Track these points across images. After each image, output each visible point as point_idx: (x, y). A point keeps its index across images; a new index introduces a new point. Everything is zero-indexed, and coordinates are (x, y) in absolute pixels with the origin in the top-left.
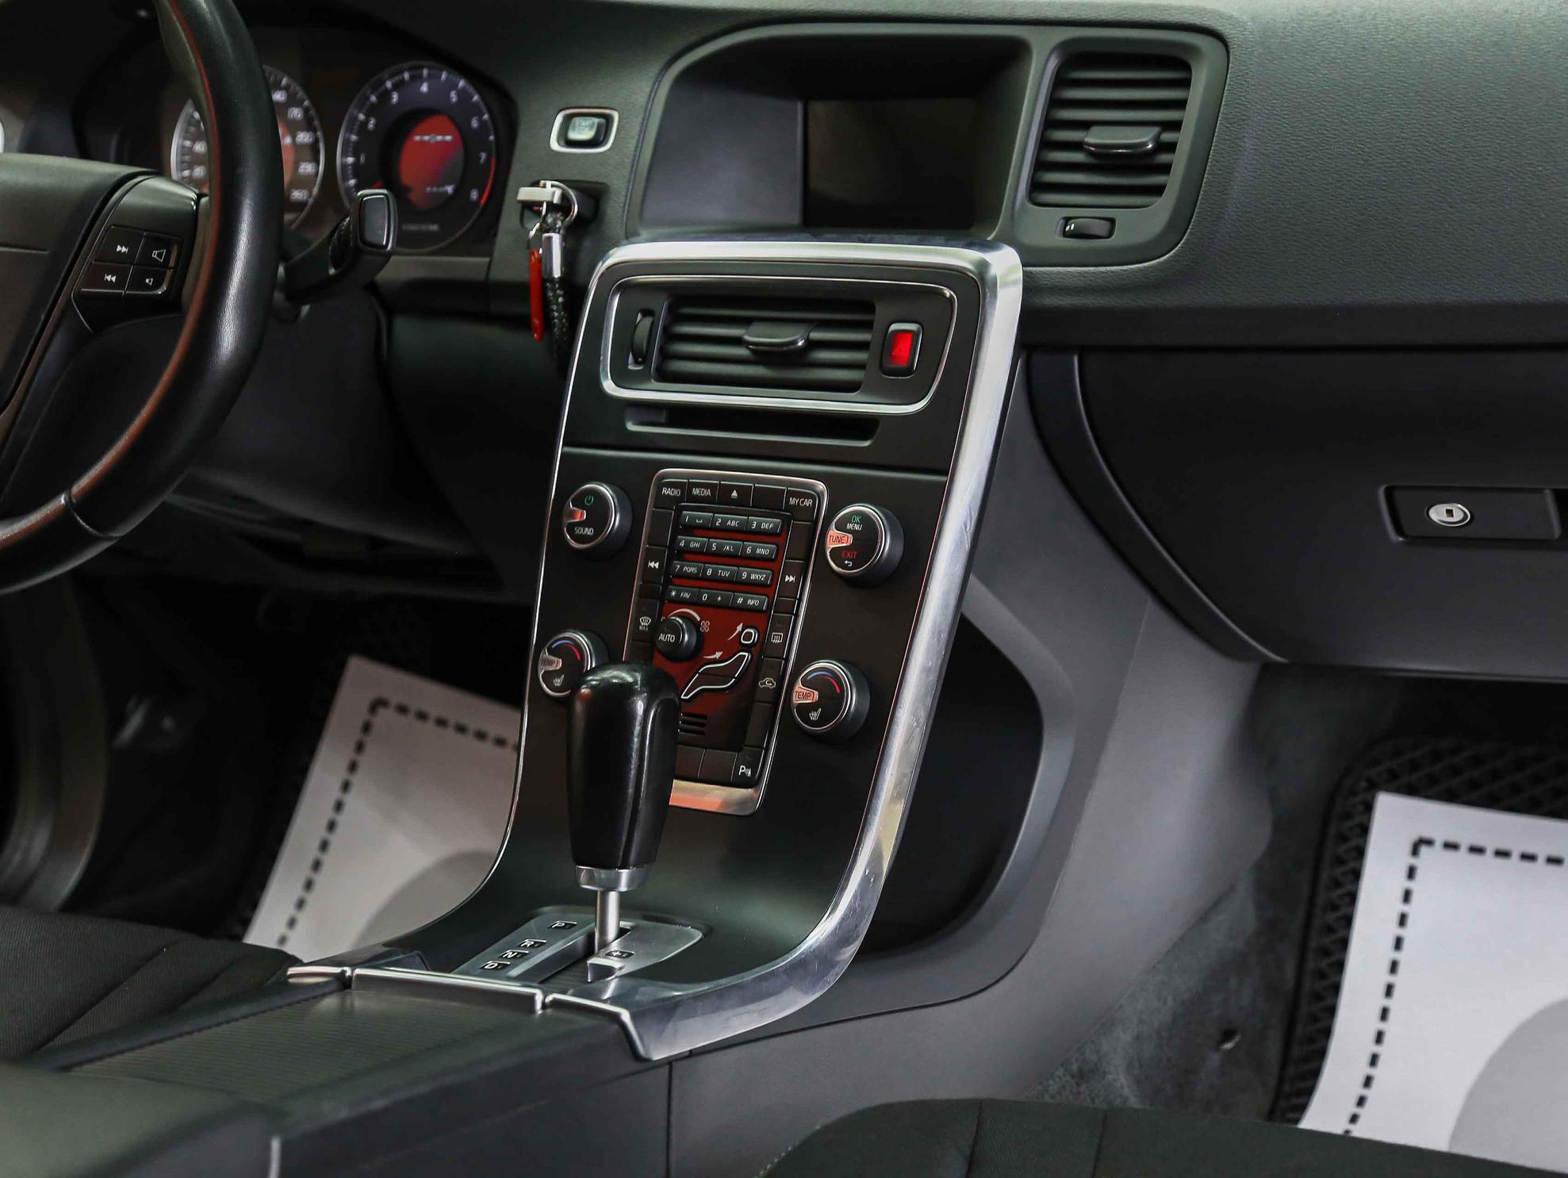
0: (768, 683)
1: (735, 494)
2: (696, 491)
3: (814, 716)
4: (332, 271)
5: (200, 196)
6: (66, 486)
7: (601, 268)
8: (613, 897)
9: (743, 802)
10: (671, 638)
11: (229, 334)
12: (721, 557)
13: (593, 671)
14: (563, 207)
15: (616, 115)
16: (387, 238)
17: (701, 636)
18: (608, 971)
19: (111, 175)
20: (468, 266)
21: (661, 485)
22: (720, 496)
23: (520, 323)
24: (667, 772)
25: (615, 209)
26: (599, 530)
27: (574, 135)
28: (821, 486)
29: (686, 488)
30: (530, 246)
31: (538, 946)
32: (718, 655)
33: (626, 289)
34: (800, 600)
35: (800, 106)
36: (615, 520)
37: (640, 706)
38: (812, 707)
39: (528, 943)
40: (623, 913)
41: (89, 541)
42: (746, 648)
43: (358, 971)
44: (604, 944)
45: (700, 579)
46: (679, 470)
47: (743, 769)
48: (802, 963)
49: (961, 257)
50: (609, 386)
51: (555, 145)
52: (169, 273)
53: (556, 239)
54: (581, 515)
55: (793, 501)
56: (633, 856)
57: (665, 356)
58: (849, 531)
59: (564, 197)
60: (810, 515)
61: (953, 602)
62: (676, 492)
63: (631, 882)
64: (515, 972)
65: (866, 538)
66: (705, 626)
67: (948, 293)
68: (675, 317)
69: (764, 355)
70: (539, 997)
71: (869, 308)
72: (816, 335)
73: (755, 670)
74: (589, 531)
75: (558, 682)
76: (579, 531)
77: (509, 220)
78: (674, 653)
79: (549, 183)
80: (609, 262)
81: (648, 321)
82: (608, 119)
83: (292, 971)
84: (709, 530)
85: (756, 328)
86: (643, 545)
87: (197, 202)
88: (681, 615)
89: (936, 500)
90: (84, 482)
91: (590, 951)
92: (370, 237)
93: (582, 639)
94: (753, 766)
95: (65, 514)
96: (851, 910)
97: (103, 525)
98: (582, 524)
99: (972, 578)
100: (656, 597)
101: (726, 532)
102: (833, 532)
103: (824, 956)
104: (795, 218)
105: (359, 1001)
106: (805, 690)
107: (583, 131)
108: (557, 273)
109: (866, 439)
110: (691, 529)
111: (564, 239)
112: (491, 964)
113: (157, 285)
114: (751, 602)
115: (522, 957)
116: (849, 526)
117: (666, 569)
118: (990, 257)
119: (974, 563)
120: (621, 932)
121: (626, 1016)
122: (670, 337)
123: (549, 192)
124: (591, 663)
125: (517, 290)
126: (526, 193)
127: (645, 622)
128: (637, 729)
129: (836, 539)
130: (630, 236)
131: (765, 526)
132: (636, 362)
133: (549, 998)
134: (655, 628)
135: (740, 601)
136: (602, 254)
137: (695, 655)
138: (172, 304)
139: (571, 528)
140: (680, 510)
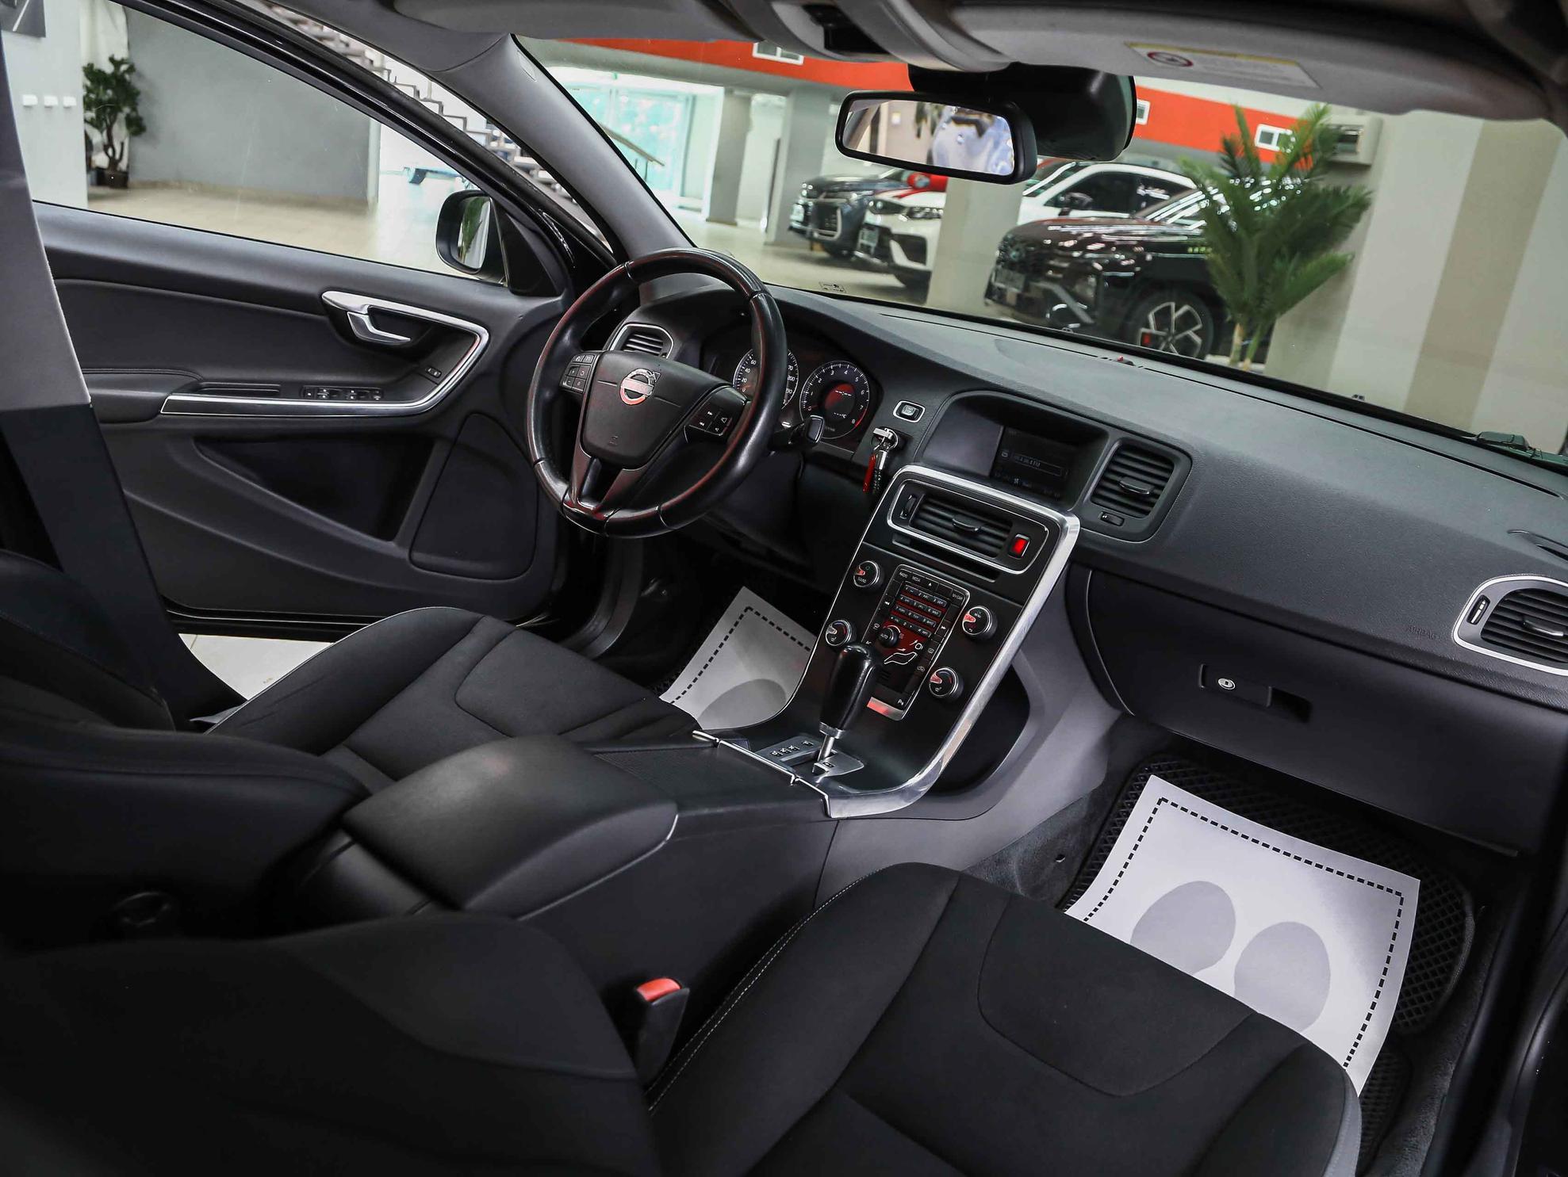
0: (921, 668)
1: (930, 584)
2: (914, 578)
3: (937, 689)
4: (790, 443)
5: (747, 400)
6: (659, 503)
7: (900, 471)
8: (832, 740)
9: (896, 714)
10: (886, 637)
11: (743, 460)
12: (916, 609)
13: (850, 643)
14: (892, 441)
15: (924, 409)
16: (817, 437)
17: (898, 639)
18: (822, 771)
19: (715, 382)
20: (844, 452)
21: (899, 571)
22: (923, 583)
23: (860, 483)
24: (871, 692)
25: (913, 449)
26: (867, 583)
27: (904, 412)
28: (968, 594)
29: (910, 576)
30: (873, 453)
31: (795, 750)
32: (904, 650)
33: (908, 483)
34: (945, 638)
35: (1002, 428)
36: (876, 579)
37: (867, 665)
38: (938, 686)
39: (792, 747)
40: (833, 747)
41: (662, 527)
42: (916, 651)
43: (722, 742)
44: (822, 758)
45: (904, 616)
46: (909, 567)
47: (900, 701)
48: (902, 791)
49: (1053, 514)
50: (890, 522)
51: (895, 414)
52: (726, 428)
53: (885, 454)
54: (862, 573)
55: (954, 595)
56: (845, 726)
57: (917, 515)
58: (976, 617)
59: (893, 437)
60: (960, 604)
61: (1010, 659)
62: (906, 576)
63: (841, 735)
64: (783, 759)
65: (982, 622)
66: (901, 636)
67: (1046, 529)
68: (926, 502)
69: (958, 529)
70: (793, 778)
71: (1011, 524)
72: (983, 528)
73: (916, 662)
74: (864, 581)
75: (833, 640)
76: (860, 579)
77: (866, 439)
78: (885, 643)
79: (888, 430)
80: (904, 470)
81: (914, 499)
82: (921, 410)
83: (695, 732)
84: (915, 596)
85: (959, 517)
86: (885, 593)
87: (745, 402)
88: (892, 628)
89: (1016, 614)
90: (667, 504)
91: (815, 759)
92: (811, 435)
93: (848, 625)
94: (905, 701)
95: (656, 514)
96: (929, 775)
97: (670, 523)
98: (862, 577)
99: (1020, 650)
100: (885, 616)
101: (921, 599)
102: (968, 614)
103: (912, 791)
104: (986, 473)
105: (718, 752)
106: (937, 677)
107: (909, 411)
108: (881, 468)
109: (992, 579)
110: (907, 593)
111: (888, 455)
112: (775, 753)
113: (720, 432)
114: (924, 632)
115: (787, 753)
116: (976, 615)
117: (892, 607)
118: (1066, 518)
119: (1025, 645)
120: (831, 754)
121: (826, 797)
122: (921, 509)
123: (887, 434)
124: (849, 637)
125: (861, 469)
126: (877, 431)
127: (876, 626)
128: (862, 674)
129: (968, 618)
130: (916, 462)
131: (939, 602)
132: (904, 516)
133: (797, 780)
134: (880, 630)
135: (920, 630)
136: (902, 466)
137: (894, 647)
138: (723, 443)
139: (857, 576)
140: (905, 584)
